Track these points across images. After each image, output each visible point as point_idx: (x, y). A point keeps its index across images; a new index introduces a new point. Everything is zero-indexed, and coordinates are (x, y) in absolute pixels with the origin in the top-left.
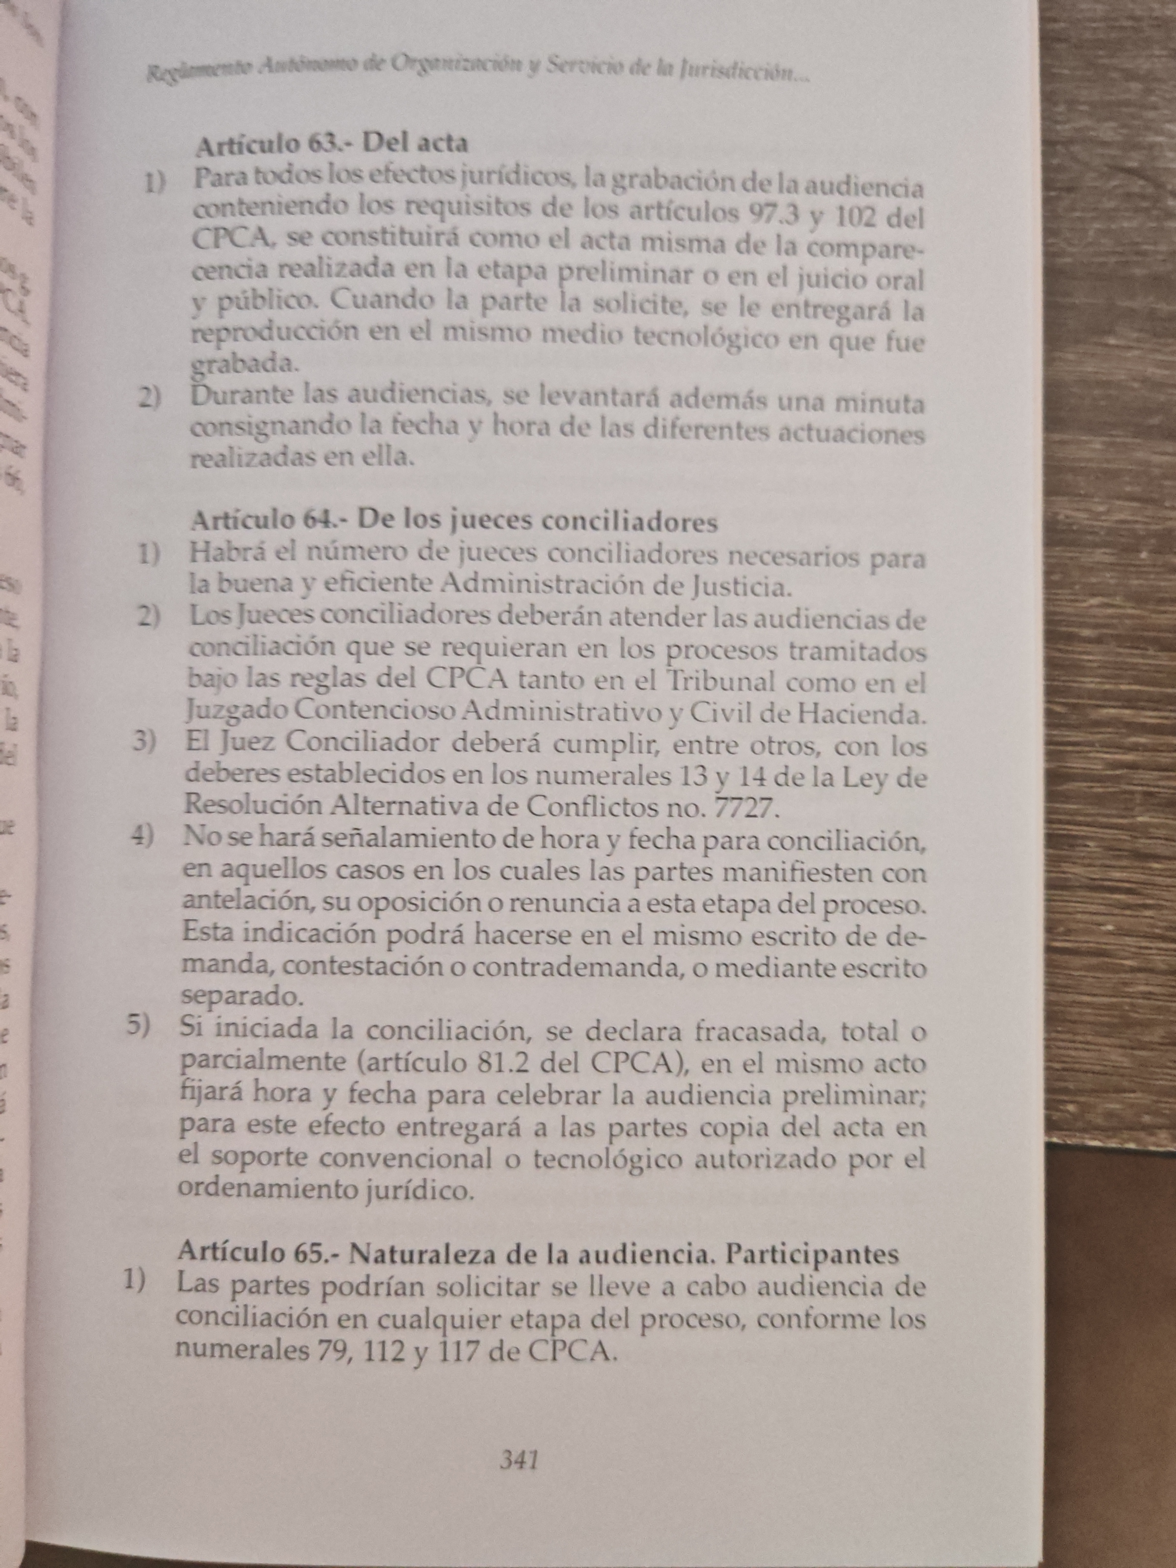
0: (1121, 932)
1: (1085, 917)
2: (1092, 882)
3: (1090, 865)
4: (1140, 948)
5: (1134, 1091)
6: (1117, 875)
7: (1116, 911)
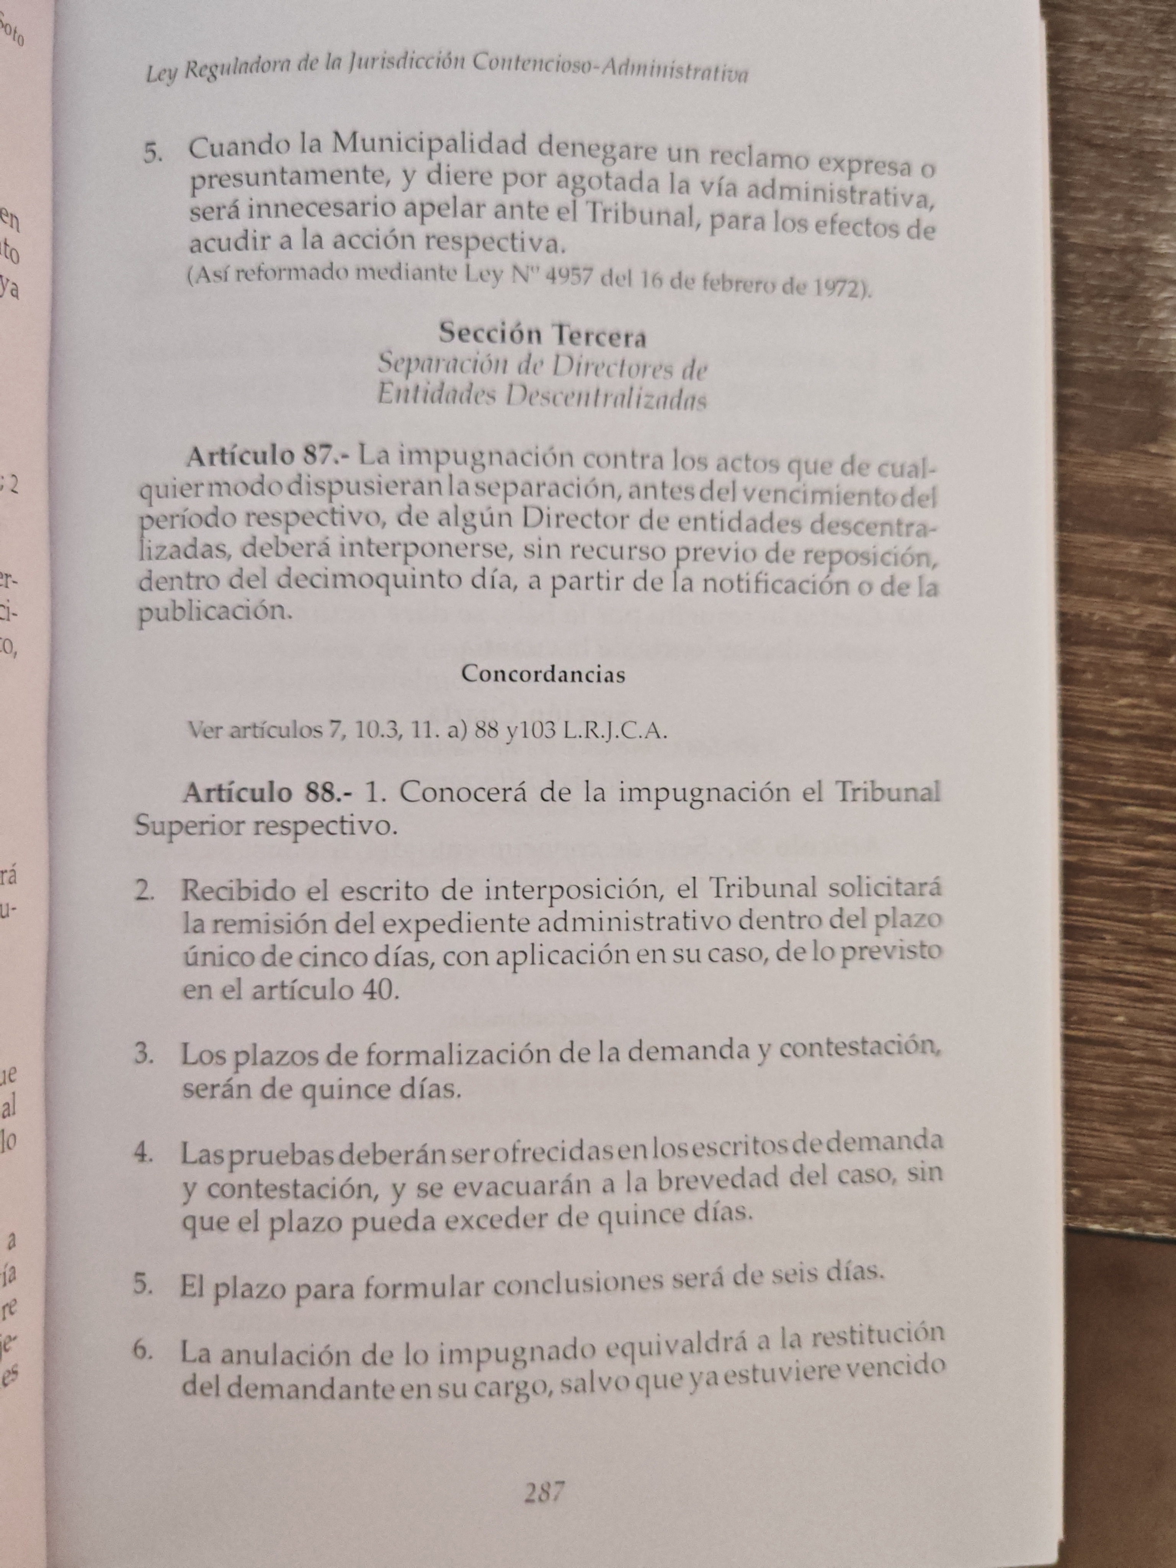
0: (1133, 1024)
1: (1099, 1008)
2: (1107, 975)
3: (1104, 958)
4: (1149, 1039)
5: (1134, 1178)
6: (1130, 968)
7: (1127, 1003)
